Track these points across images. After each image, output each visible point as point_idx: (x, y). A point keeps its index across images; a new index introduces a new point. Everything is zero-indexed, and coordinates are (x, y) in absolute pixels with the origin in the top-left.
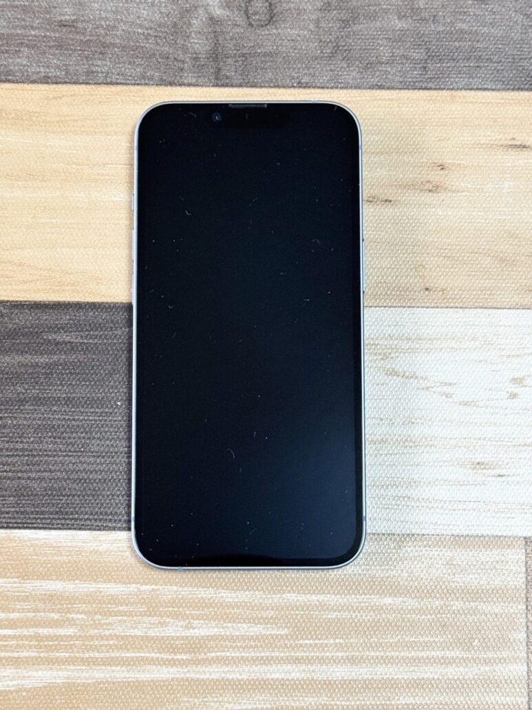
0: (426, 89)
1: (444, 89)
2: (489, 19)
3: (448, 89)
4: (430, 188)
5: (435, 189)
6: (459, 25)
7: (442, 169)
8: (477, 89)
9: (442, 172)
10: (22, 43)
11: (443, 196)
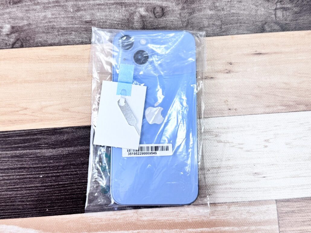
0: (222, 35)
1: (229, 35)
2: (243, 8)
3: (230, 35)
4: (227, 72)
5: (229, 72)
6: (232, 11)
7: (231, 64)
8: (241, 34)
9: (231, 66)
10: (72, 30)
11: (232, 74)
